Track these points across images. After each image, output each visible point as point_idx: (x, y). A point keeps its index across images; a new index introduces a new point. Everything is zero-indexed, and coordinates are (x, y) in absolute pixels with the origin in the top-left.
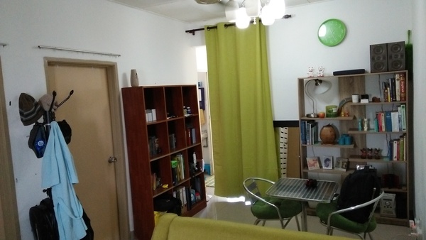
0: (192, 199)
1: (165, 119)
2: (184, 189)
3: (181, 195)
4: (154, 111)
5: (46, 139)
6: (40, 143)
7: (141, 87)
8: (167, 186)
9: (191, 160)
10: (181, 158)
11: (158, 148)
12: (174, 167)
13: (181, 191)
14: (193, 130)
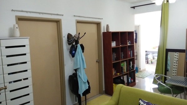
0: (129, 81)
1: (120, 46)
2: (126, 76)
3: (125, 78)
4: (115, 42)
5: (75, 51)
6: (74, 52)
7: (110, 32)
8: (119, 74)
9: (130, 64)
10: (125, 63)
11: (116, 58)
12: (122, 66)
13: (124, 77)
14: (131, 51)
